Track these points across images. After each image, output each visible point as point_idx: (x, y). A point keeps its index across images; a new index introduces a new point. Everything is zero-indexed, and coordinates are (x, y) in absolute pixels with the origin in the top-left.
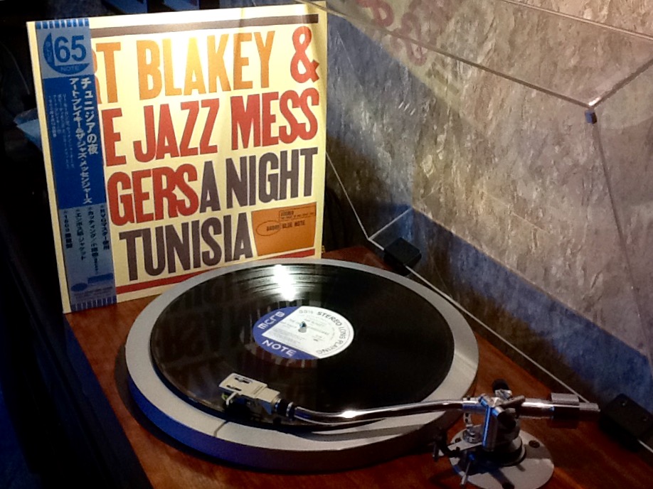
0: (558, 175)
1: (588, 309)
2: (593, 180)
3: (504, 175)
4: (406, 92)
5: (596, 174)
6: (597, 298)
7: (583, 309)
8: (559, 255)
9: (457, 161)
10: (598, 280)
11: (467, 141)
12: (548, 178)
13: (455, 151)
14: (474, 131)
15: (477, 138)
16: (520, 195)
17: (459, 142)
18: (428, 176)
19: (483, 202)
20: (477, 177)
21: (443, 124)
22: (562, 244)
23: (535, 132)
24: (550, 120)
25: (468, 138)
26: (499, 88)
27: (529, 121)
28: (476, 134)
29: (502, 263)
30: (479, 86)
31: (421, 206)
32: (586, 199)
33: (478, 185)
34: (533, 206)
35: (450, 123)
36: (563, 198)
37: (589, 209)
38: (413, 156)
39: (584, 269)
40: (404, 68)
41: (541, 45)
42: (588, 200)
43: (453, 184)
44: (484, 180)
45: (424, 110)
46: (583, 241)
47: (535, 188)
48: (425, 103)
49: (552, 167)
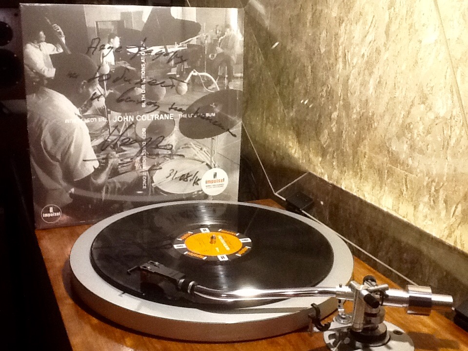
0: (424, 128)
1: (449, 236)
2: (451, 126)
3: (381, 136)
4: (309, 84)
5: (454, 121)
6: (457, 225)
7: (446, 236)
8: (426, 193)
9: (345, 132)
10: (457, 210)
11: (354, 113)
12: (416, 131)
13: (345, 124)
14: (359, 105)
15: (361, 110)
16: (394, 149)
17: (348, 116)
18: (325, 146)
19: (365, 160)
20: (361, 141)
21: (336, 104)
22: (427, 184)
23: (405, 97)
24: (417, 85)
25: (355, 111)
26: (377, 68)
27: (401, 88)
28: (360, 107)
29: (381, 207)
30: (363, 69)
31: (319, 171)
32: (446, 144)
33: (362, 147)
34: (404, 156)
35: (341, 102)
36: (428, 145)
37: (449, 152)
38: (314, 132)
39: (446, 202)
40: (308, 67)
41: (409, 30)
42: (448, 144)
43: (343, 150)
44: (366, 142)
45: (322, 96)
46: (445, 179)
47: (405, 142)
48: (323, 90)
49: (418, 122)
